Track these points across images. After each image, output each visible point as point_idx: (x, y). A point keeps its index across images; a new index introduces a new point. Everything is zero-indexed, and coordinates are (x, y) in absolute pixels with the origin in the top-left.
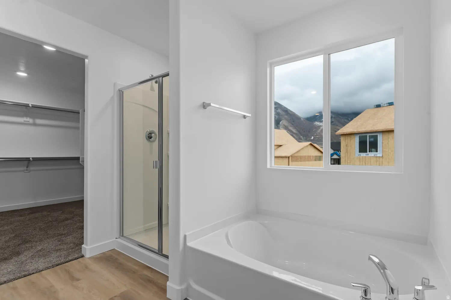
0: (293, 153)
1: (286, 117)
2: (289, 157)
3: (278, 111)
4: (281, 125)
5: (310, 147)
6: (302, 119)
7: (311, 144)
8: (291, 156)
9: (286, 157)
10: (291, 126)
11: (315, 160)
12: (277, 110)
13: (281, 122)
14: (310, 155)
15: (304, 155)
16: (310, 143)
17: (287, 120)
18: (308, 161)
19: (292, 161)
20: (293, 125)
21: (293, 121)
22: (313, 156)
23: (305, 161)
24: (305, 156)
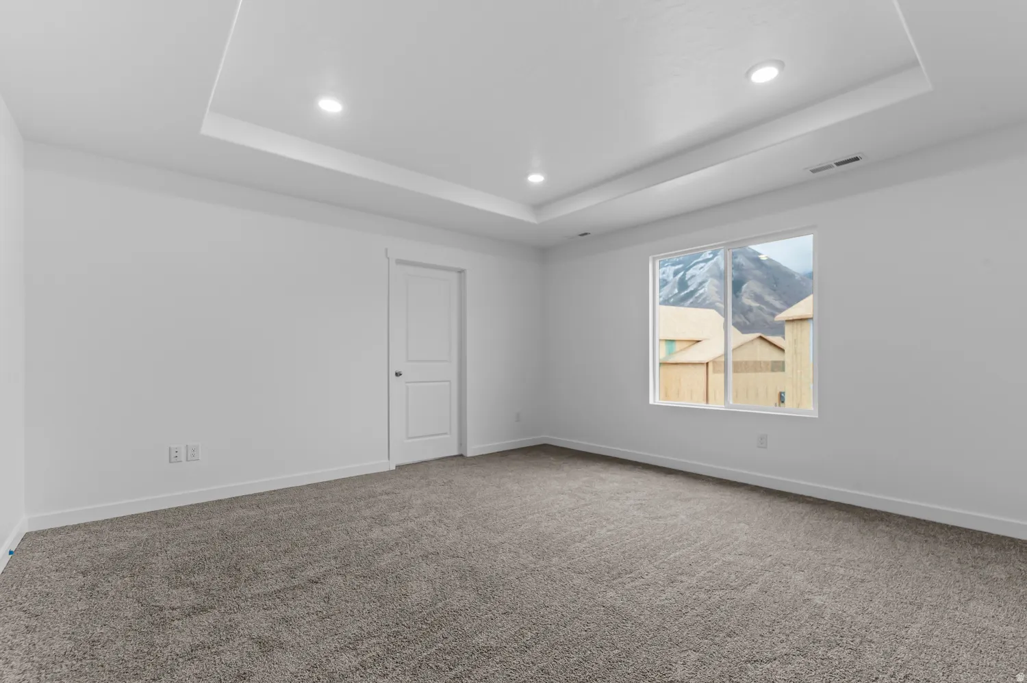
0: (717, 356)
1: (758, 273)
2: (707, 363)
3: (737, 260)
4: (745, 292)
5: (759, 343)
6: (797, 277)
7: (761, 338)
8: (714, 361)
9: (702, 364)
10: (770, 295)
11: (773, 370)
12: (736, 258)
13: (744, 286)
14: (759, 360)
15: (746, 359)
16: (758, 335)
17: (760, 280)
18: (756, 371)
19: (715, 372)
20: (775, 290)
21: (776, 283)
22: (765, 362)
23: (747, 372)
24: (746, 362)
